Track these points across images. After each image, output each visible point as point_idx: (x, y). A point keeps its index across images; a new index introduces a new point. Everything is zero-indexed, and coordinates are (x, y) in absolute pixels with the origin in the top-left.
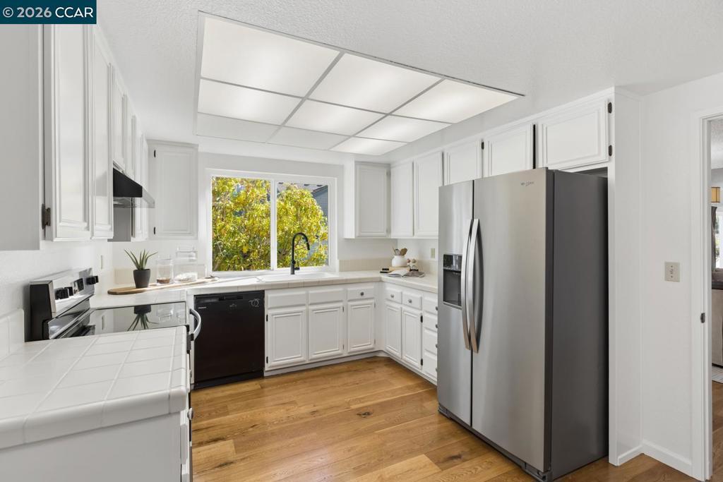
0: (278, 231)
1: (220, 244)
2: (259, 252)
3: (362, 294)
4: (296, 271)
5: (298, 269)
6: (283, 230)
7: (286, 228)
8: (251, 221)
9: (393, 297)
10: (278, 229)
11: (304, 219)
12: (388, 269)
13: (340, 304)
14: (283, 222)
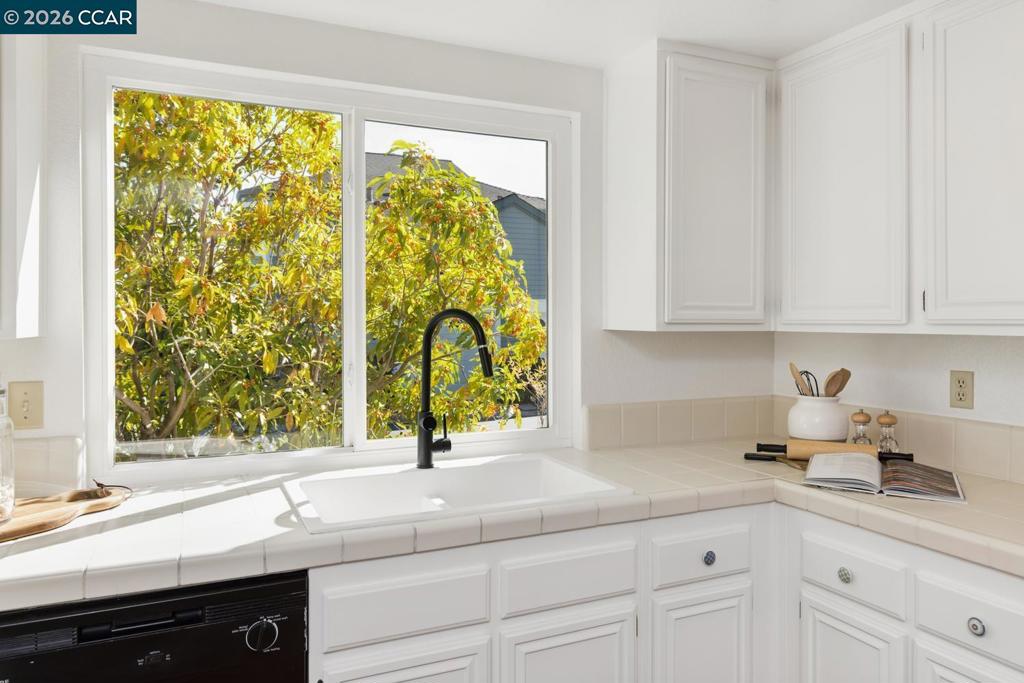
0: (369, 308)
1: (185, 347)
2: (312, 368)
3: (709, 559)
4: (435, 455)
5: (445, 445)
6: (385, 304)
7: (396, 299)
8: (291, 274)
9: (845, 578)
10: (369, 300)
11: (452, 270)
12: (783, 449)
13: (624, 607)
14: (387, 281)
